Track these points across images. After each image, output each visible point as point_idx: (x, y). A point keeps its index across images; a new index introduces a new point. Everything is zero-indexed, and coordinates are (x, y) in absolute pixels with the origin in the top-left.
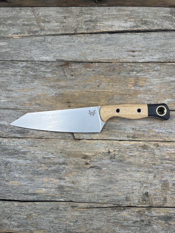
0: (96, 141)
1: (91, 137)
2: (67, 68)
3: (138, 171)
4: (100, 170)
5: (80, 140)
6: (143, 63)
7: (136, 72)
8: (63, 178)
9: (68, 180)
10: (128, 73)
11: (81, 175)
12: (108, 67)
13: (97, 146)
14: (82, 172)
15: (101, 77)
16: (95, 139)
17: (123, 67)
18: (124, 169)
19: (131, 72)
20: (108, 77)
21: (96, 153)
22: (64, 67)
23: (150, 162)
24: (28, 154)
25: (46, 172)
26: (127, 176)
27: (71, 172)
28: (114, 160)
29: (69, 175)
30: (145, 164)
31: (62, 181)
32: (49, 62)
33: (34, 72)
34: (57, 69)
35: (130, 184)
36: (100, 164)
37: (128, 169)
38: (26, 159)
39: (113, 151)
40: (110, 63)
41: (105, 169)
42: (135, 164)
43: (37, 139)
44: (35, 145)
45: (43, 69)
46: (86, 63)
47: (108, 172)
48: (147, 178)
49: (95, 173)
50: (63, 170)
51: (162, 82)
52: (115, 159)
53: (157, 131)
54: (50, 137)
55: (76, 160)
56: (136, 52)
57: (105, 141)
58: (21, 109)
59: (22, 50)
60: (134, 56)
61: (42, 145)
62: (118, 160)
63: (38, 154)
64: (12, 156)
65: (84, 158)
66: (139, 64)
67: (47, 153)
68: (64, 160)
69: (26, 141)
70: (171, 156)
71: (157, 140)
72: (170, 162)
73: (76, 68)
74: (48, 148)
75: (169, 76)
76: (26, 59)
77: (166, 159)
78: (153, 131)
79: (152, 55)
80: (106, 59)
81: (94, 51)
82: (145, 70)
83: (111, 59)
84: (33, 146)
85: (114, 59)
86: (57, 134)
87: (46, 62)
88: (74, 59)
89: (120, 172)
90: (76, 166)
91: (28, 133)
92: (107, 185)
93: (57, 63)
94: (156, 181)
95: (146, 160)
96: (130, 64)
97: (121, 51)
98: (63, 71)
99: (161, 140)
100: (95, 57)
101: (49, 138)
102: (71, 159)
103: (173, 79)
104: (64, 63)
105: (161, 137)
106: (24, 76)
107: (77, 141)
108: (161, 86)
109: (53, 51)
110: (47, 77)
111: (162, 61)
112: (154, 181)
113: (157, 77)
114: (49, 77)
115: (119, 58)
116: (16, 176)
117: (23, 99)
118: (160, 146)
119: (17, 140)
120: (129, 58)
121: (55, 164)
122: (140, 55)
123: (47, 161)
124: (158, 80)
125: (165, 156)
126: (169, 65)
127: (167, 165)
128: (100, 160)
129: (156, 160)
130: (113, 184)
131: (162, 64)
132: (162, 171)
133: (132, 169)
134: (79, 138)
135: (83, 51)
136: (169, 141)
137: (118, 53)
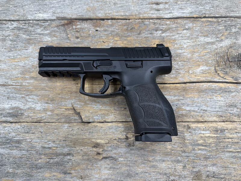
0: (110, 124)
1: (104, 120)
2: (70, 28)
3: (164, 161)
4: (115, 161)
5: (89, 123)
6: (170, 20)
7: (160, 32)
8: (69, 172)
9: (75, 174)
10: (150, 34)
11: (91, 168)
12: (124, 26)
13: (111, 130)
14: (93, 164)
15: (116, 39)
16: (109, 121)
17: (145, 24)
18: (146, 159)
19: (155, 32)
20: (125, 39)
21: (111, 139)
22: (66, 26)
23: (178, 149)
24: (23, 144)
25: (47, 165)
26: (150, 167)
27: (79, 164)
28: (132, 147)
29: (76, 168)
30: (173, 152)
31: (68, 176)
32: (47, 20)
33: (28, 35)
34: (57, 30)
35: (154, 178)
36: (115, 154)
37: (151, 159)
38: (20, 150)
39: (132, 136)
40: (126, 19)
41: (122, 159)
42: (159, 153)
43: (33, 124)
44: (31, 132)
45: (39, 31)
46: (96, 21)
47: (126, 164)
48: (175, 169)
49: (109, 165)
50: (68, 163)
51: (195, 44)
52: (134, 146)
53: (188, 108)
54: (50, 120)
55: (85, 150)
56: (161, 5)
57: (121, 123)
58: (12, 85)
59: (11, 6)
60: (158, 10)
61: (40, 132)
62: (139, 147)
63: (36, 142)
64: (3, 147)
65: (94, 147)
66: (165, 21)
67: (46, 141)
68: (68, 150)
69: (19, 127)
70: (205, 140)
71: (188, 120)
72: (203, 148)
73: (82, 27)
74: (48, 134)
75: (205, 36)
76: (17, 18)
77: (198, 145)
78: (183, 109)
79: (183, 8)
80: (122, 14)
81: (106, 4)
82: (173, 29)
83: (128, 14)
84: (29, 133)
85: (132, 14)
86: (60, 117)
87: (43, 21)
88: (80, 16)
89: (141, 162)
90: (85, 157)
91: (22, 116)
92: (125, 179)
93: (58, 21)
94: (185, 173)
95: (173, 146)
96: (153, 21)
97: (142, 4)
98: (65, 32)
99: (193, 120)
100: (107, 12)
101: (48, 121)
102: (77, 148)
103: (209, 40)
104: (66, 22)
105: (193, 117)
106: (15, 41)
107: (86, 125)
108: (194, 49)
109: (52, 6)
110: (45, 41)
111: (195, 16)
112: (183, 173)
113: (188, 38)
114: (47, 41)
115: (140, 13)
116: (9, 171)
117: (14, 72)
118: (191, 128)
119: (9, 125)
120: (152, 12)
121: (57, 155)
122: (166, 9)
123: (47, 151)
124: (190, 41)
125: (197, 141)
126: (203, 21)
127: (200, 152)
128: (115, 148)
129: (186, 146)
130: (133, 178)
131: (195, 21)
132: (193, 159)
133: (156, 159)
134: (88, 121)
135: (92, 5)
136: (203, 121)
137: (138, 6)
